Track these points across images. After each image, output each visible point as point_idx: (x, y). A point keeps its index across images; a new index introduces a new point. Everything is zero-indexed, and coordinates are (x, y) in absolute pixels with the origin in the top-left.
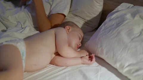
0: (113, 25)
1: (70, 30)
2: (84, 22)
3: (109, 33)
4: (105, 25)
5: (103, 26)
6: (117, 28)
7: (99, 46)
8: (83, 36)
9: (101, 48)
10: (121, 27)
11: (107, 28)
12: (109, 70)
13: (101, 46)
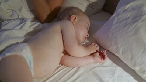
0: (128, 18)
1: (76, 20)
2: (88, 4)
3: (124, 29)
4: (118, 15)
5: (116, 17)
6: (134, 23)
7: (113, 43)
8: (90, 25)
9: (116, 46)
10: (139, 24)
11: (120, 20)
12: (125, 70)
13: (116, 44)
